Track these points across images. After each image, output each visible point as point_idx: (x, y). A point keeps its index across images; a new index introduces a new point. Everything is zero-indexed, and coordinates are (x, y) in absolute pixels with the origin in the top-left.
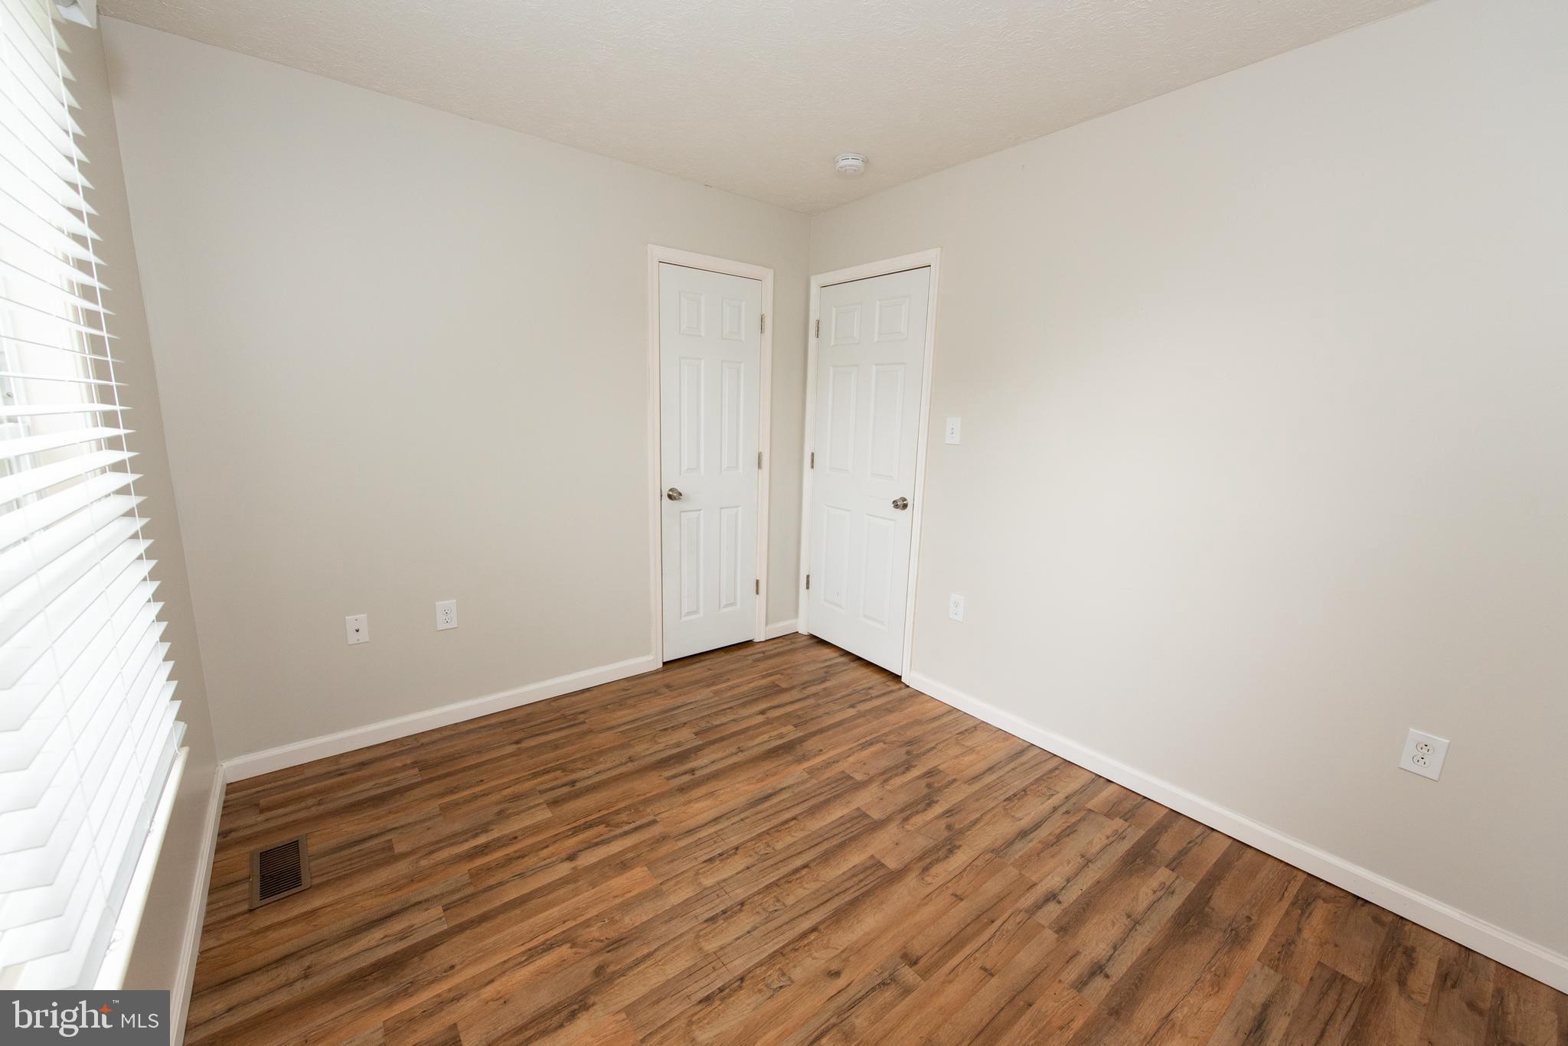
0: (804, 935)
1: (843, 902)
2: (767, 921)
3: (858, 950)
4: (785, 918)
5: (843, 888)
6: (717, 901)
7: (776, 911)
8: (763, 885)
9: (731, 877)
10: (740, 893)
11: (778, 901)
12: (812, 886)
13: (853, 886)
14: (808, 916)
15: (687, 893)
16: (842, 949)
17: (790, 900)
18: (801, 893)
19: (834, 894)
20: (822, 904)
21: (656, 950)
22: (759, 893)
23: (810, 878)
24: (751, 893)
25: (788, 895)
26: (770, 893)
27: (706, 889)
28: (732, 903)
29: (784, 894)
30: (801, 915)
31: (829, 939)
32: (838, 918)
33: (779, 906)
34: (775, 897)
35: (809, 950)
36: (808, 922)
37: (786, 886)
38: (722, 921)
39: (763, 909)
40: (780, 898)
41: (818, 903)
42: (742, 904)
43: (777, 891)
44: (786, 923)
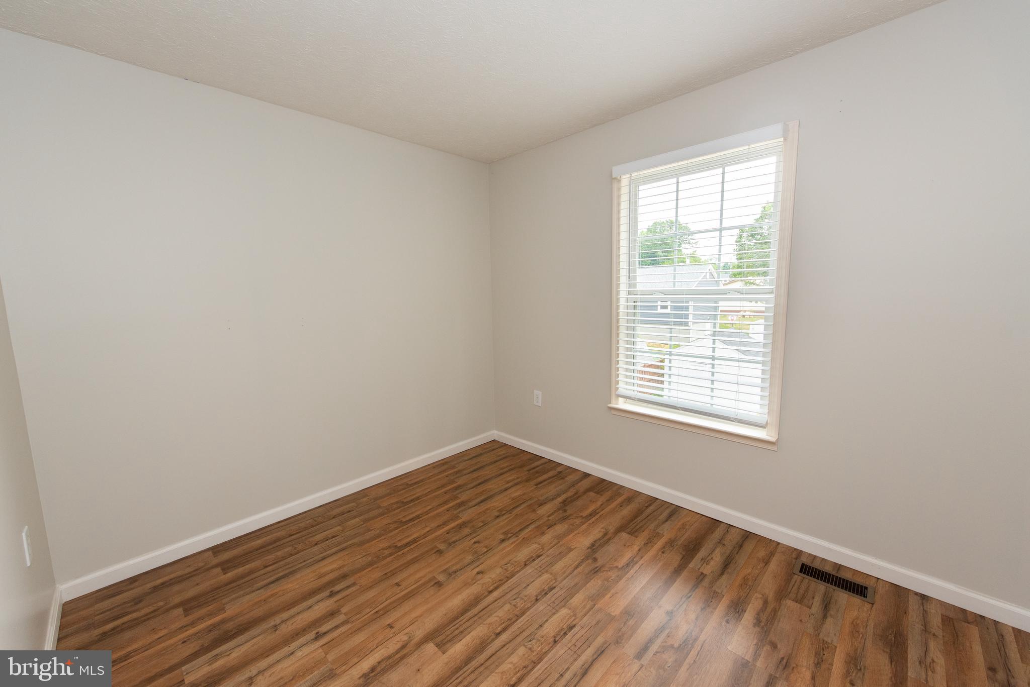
0: (496, 588)
1: (472, 611)
2: (519, 593)
3: (467, 584)
4: (509, 596)
5: (471, 621)
6: (553, 599)
7: (515, 599)
8: (527, 614)
9: (550, 617)
10: (541, 606)
11: (514, 606)
12: (492, 619)
13: (464, 623)
14: (495, 599)
15: (575, 602)
16: (475, 584)
17: (507, 607)
18: (501, 613)
19: (477, 615)
20: (486, 608)
21: (574, 571)
22: (529, 608)
23: (494, 625)
24: (534, 608)
25: (509, 610)
26: (521, 609)
27: (564, 606)
28: (543, 600)
29: (511, 611)
30: (499, 598)
31: (482, 588)
32: (477, 600)
33: (514, 602)
34: (517, 608)
35: (493, 581)
36: (494, 595)
37: (511, 616)
38: (545, 588)
39: (523, 599)
40: (514, 607)
41: (488, 608)
42: (537, 600)
43: (517, 612)
44: (508, 593)
